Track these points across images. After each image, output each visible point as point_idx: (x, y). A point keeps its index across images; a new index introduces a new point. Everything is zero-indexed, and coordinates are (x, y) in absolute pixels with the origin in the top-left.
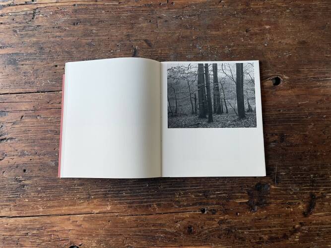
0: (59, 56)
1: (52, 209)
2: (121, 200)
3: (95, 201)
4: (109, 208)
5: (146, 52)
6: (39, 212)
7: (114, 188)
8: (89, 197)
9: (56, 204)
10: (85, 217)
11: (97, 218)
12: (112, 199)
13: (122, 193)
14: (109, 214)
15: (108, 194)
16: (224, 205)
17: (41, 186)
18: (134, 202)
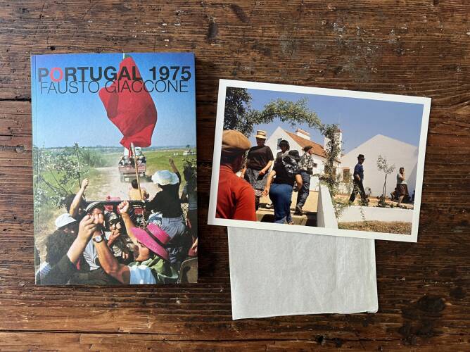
0: (57, 27)
1: (47, 321)
2: (171, 313)
3: (124, 311)
4: (149, 326)
5: (233, 31)
6: (22, 325)
7: (160, 291)
8: (114, 305)
9: (54, 313)
10: (105, 339)
11: (128, 341)
12: (155, 309)
13: (175, 301)
14: (150, 336)
15: (148, 301)
16: (359, 332)
17: (25, 280)
18: (195, 317)
